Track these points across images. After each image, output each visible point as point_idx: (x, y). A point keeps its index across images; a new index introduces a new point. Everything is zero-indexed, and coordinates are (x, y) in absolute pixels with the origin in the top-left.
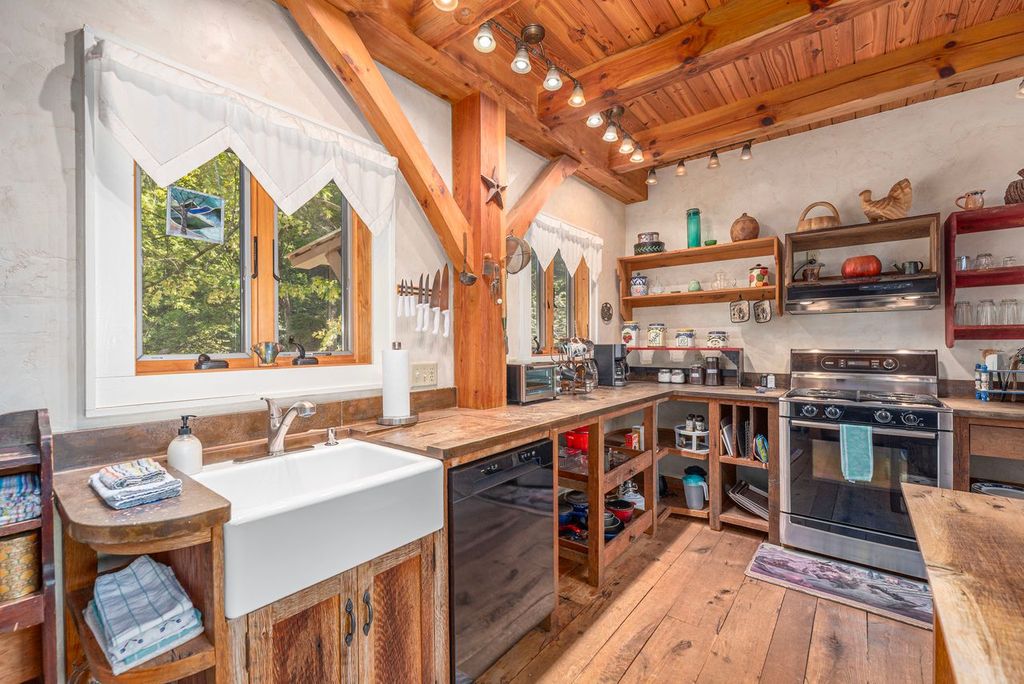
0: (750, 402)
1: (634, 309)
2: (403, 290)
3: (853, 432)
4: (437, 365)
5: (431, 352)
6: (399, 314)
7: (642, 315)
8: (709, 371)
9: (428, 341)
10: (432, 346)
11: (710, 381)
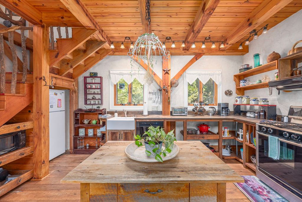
0: (253, 124)
1: (245, 91)
2: (150, 93)
3: (272, 139)
4: (158, 106)
5: (156, 104)
6: (149, 97)
7: (247, 93)
8: (261, 113)
9: (156, 102)
10: (157, 103)
11: (261, 117)
